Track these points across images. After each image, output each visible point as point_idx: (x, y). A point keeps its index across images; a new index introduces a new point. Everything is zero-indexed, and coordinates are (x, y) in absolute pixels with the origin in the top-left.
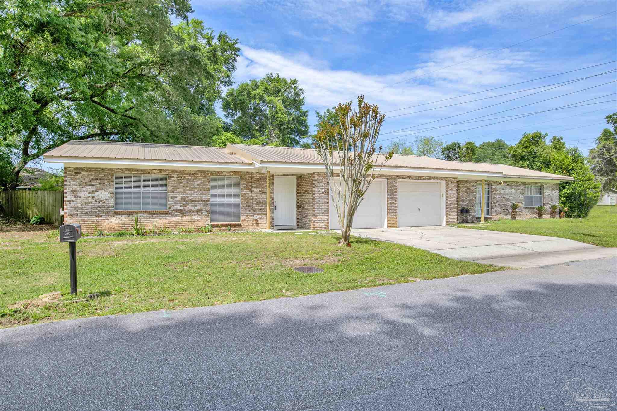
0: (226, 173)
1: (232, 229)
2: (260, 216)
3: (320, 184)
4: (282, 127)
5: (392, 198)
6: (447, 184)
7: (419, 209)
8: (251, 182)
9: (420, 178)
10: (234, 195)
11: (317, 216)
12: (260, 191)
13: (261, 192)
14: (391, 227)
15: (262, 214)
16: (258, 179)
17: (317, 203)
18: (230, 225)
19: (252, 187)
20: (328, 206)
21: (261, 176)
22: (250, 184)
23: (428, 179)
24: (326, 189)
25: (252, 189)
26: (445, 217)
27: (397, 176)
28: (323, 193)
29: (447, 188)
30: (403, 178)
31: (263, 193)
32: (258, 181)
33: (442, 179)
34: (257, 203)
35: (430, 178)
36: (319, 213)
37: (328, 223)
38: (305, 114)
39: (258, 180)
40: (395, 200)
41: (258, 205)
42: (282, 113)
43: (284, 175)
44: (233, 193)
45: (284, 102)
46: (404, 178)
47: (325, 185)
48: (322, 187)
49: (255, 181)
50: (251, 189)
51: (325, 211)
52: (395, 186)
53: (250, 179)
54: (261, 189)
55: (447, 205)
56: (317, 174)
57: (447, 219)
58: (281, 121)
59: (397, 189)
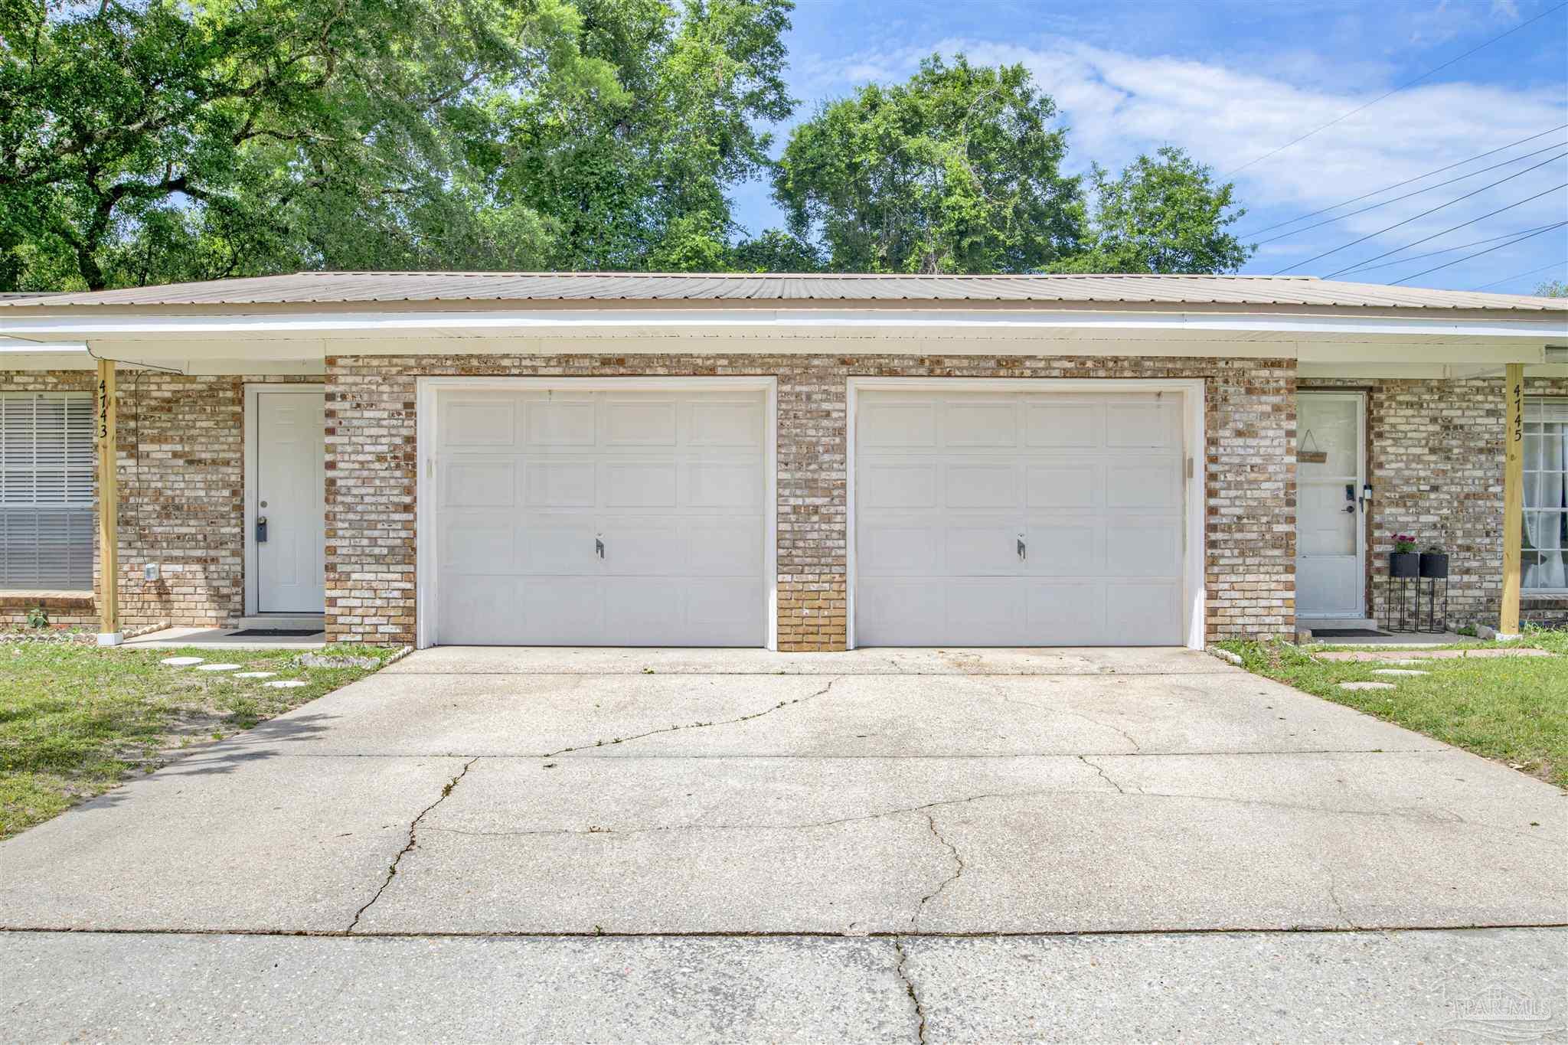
0: (25, 379)
1: (52, 619)
2: (179, 568)
3: (367, 414)
4: (966, 242)
5: (811, 486)
6: (1214, 402)
7: (1021, 547)
8: (136, 417)
9: (1008, 365)
10: (72, 475)
11: (349, 574)
12: (175, 455)
13: (181, 462)
14: (798, 645)
15: (185, 560)
16: (168, 401)
17: (349, 508)
18: (42, 603)
19: (144, 439)
20: (408, 525)
21: (180, 387)
22: (132, 424)
23: (1066, 374)
24: (398, 441)
25: (143, 448)
26: (1201, 594)
27: (844, 361)
28: (381, 458)
29: (1212, 424)
30: (886, 367)
31: (191, 462)
32: (170, 410)
33: (1171, 368)
34: (164, 508)
35: (1080, 368)
36: (361, 558)
37: (412, 612)
38: (1068, 190)
39: (168, 405)
40: (827, 492)
41: (168, 516)
42: (965, 191)
43: (288, 380)
44: (66, 468)
45: (974, 151)
46: (893, 373)
47: (391, 416)
48: (374, 431)
49: (154, 409)
50: (135, 446)
51: (392, 548)
52: (828, 414)
53: (130, 401)
54: (179, 448)
55: (1211, 528)
56: (350, 362)
57: (1212, 612)
58: (962, 221)
59: (841, 432)
